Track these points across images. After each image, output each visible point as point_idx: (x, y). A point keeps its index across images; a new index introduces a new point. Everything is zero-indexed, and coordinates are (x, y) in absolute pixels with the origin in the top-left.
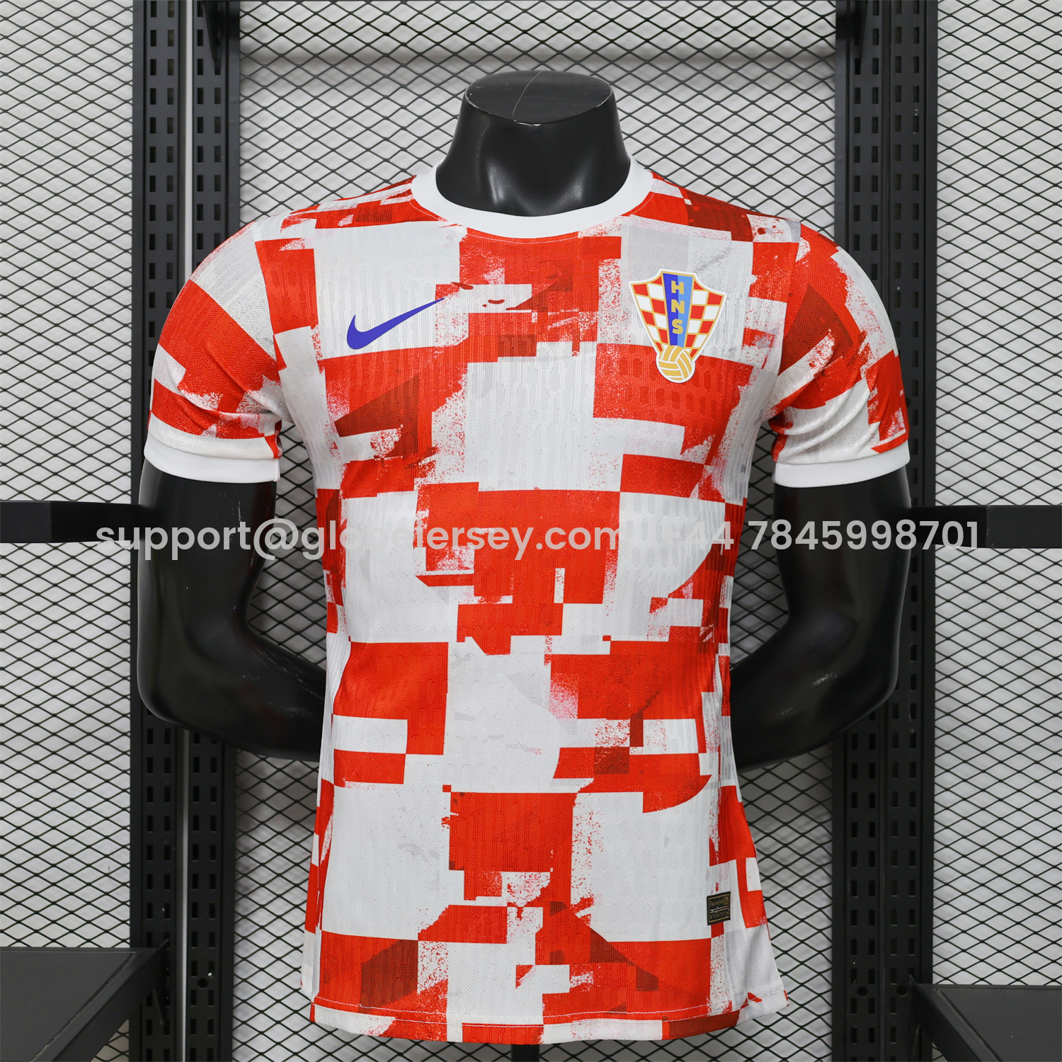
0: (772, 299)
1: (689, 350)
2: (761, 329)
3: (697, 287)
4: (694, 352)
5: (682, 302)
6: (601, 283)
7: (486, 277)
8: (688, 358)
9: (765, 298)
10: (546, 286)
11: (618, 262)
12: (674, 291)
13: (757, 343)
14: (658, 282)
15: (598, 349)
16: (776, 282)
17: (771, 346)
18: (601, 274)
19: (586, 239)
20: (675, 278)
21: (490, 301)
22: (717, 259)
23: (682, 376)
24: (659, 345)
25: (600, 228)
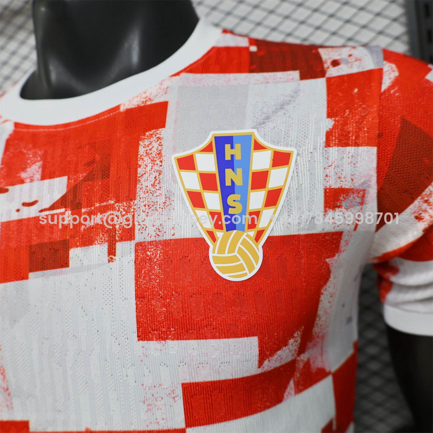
0: (357, 145)
1: (252, 233)
2: (347, 185)
3: (258, 147)
4: (260, 234)
5: (239, 171)
6: (140, 163)
7: (23, 175)
8: (252, 243)
9: (347, 145)
10: (81, 176)
11: (162, 132)
12: (228, 158)
13: (344, 204)
14: (208, 149)
15: (136, 251)
16: (359, 123)
17: (362, 203)
18: (142, 150)
19: (129, 111)
20: (230, 140)
21: (24, 204)
22: (282, 107)
23: (247, 271)
24: (211, 234)
25: (144, 96)
